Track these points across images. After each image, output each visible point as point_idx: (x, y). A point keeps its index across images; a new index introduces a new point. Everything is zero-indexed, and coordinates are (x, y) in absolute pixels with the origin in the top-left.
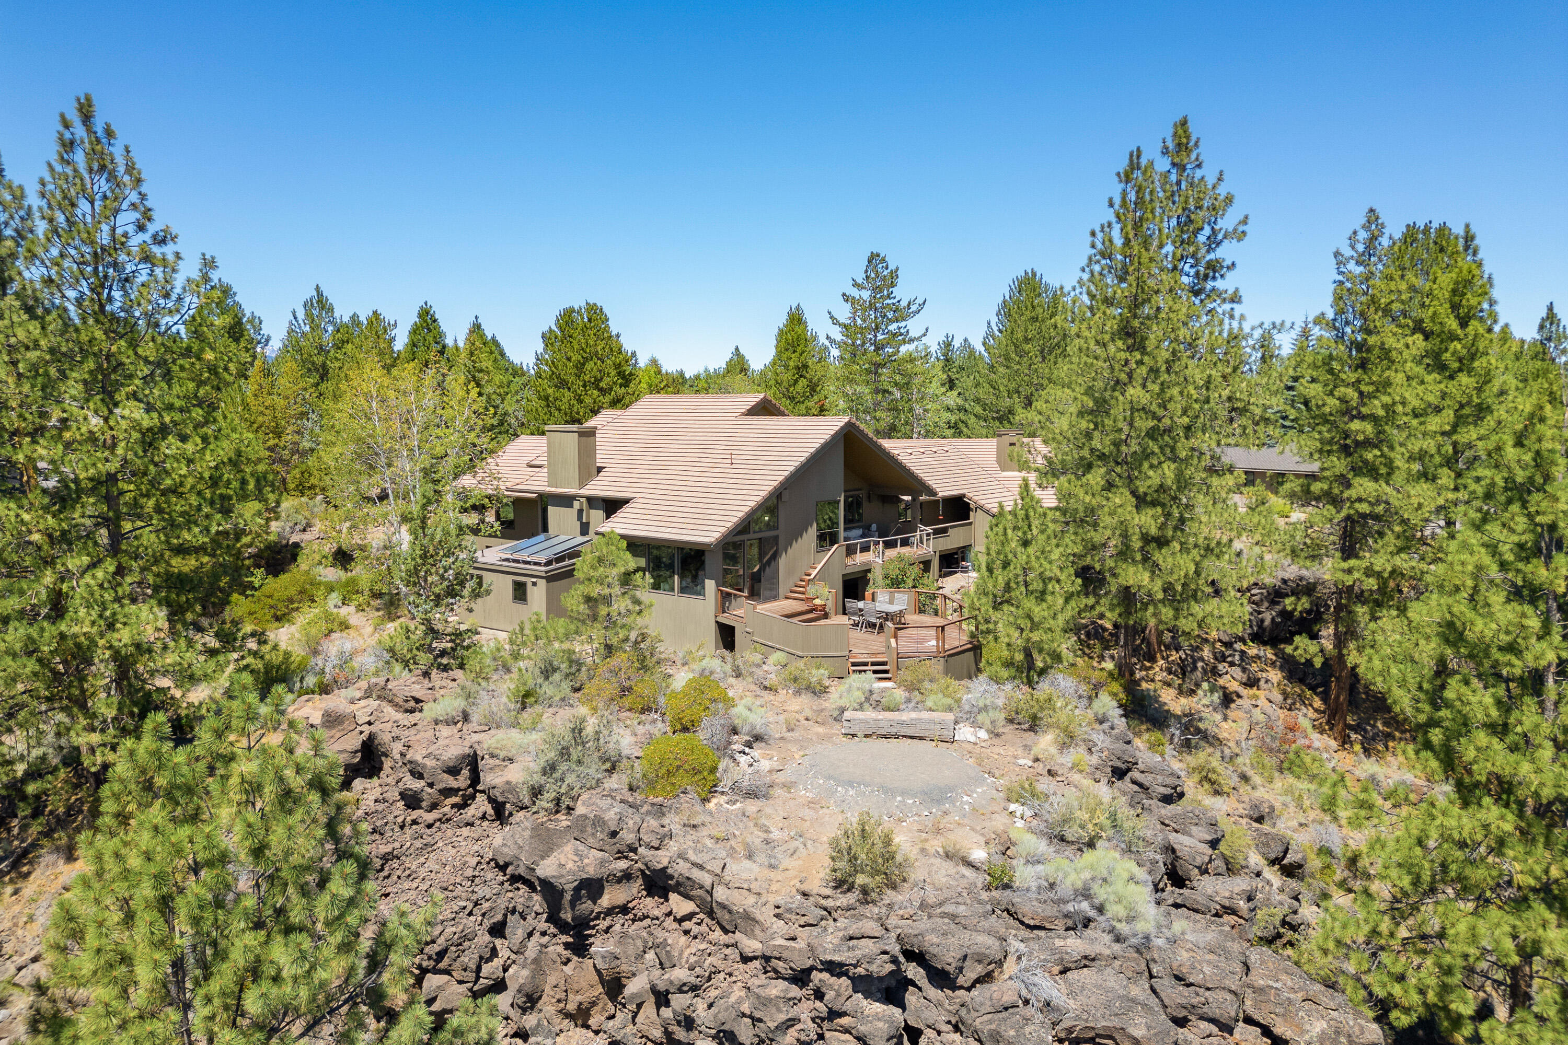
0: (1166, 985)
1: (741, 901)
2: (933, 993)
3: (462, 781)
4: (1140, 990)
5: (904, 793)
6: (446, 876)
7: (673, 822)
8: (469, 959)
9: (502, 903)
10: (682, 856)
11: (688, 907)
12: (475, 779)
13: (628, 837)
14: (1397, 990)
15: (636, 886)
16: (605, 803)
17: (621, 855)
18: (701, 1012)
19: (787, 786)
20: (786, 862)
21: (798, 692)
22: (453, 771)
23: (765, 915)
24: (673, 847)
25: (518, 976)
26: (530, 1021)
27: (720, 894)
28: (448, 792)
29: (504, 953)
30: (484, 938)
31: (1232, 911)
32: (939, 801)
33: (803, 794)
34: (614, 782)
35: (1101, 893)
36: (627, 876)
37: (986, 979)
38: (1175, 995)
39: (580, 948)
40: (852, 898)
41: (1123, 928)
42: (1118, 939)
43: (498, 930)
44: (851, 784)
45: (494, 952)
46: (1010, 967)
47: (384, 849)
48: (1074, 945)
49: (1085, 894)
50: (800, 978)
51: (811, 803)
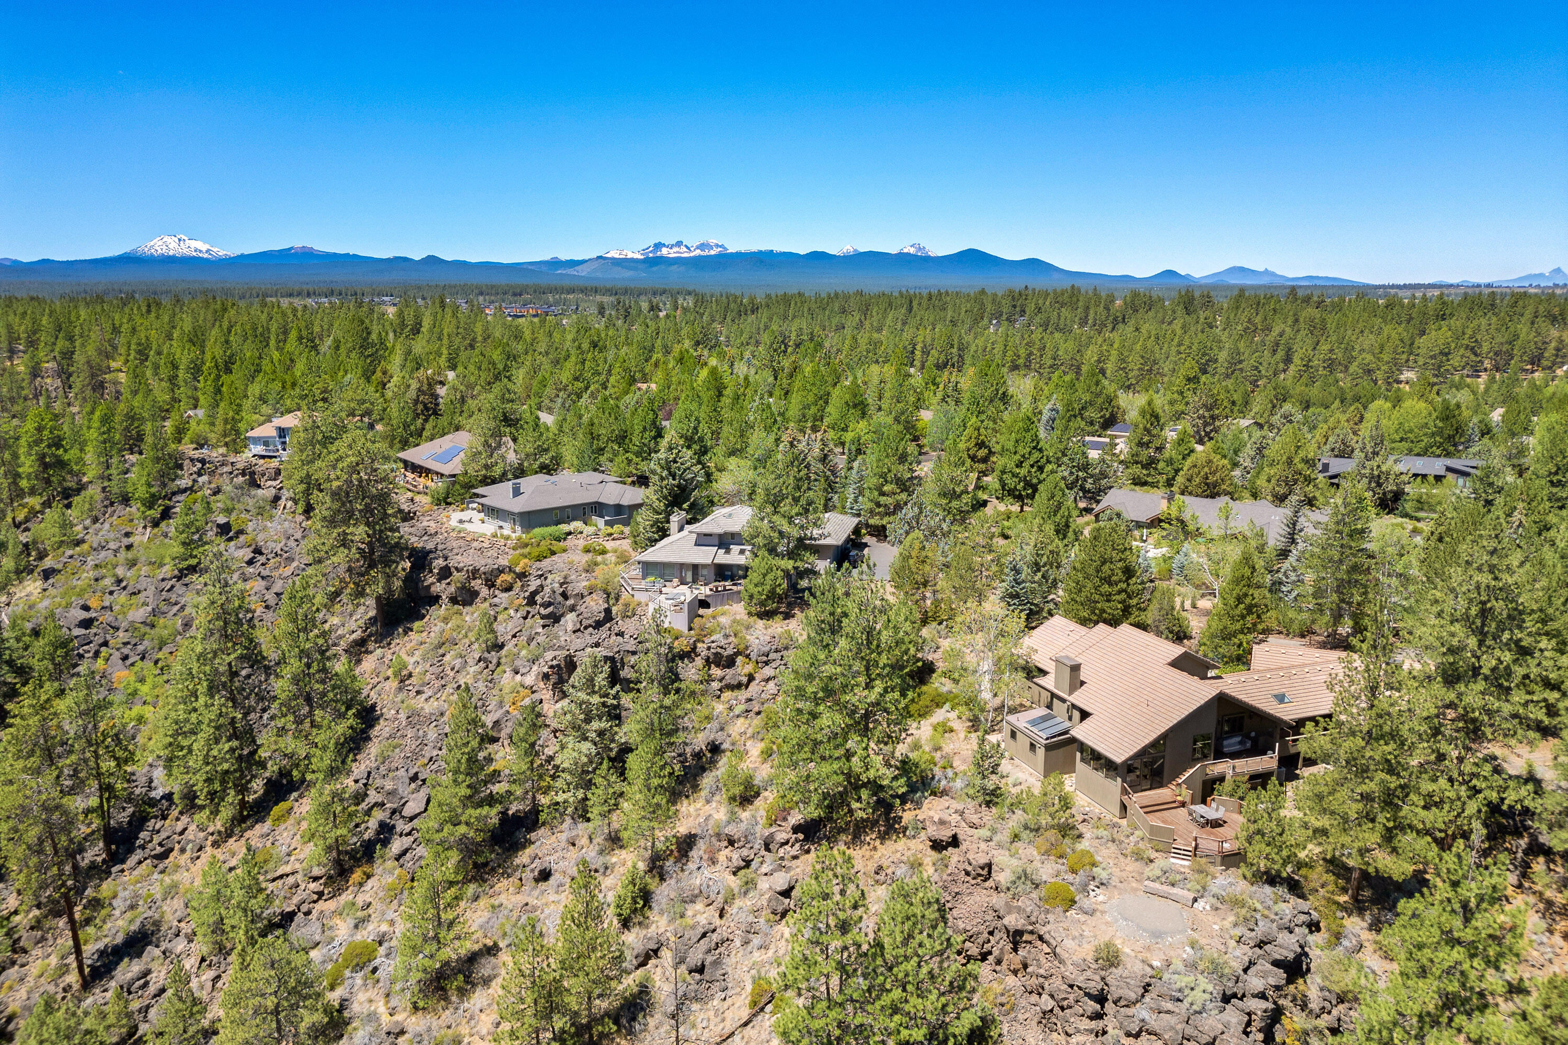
0: (1189, 1028)
1: (1064, 955)
3: (985, 872)
4: (1180, 1028)
5: (1144, 930)
6: (975, 908)
7: (1051, 917)
8: (980, 941)
9: (993, 924)
10: (1049, 932)
12: (990, 872)
13: (1033, 919)
15: (1035, 937)
16: (1028, 903)
17: (1031, 924)
19: (1103, 912)
20: (1084, 946)
21: (1137, 860)
22: (983, 868)
23: (1069, 962)
24: (1048, 927)
25: (996, 952)
26: (998, 968)
27: (1058, 950)
28: (979, 875)
29: (993, 942)
30: (986, 935)
32: (1158, 937)
33: (1108, 918)
34: (1034, 895)
36: (1032, 932)
38: (1191, 1031)
39: (1015, 950)
43: (991, 933)
44: (1126, 920)
45: (989, 941)
47: (957, 890)
51: (1107, 923)
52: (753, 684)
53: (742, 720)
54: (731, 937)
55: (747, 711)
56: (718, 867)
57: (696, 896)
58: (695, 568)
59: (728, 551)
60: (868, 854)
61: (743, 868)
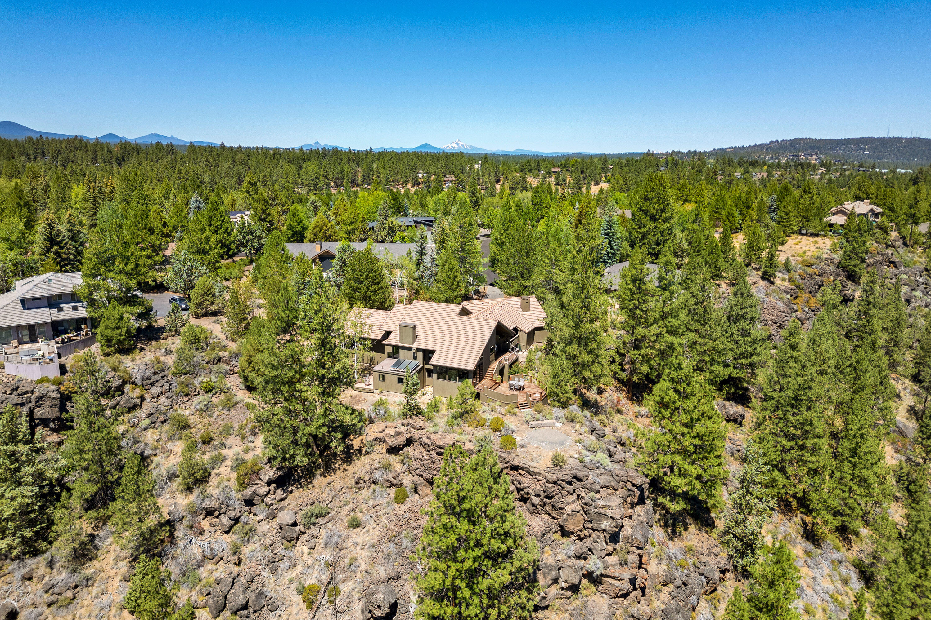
0: (615, 477)
2: (578, 483)
4: (611, 478)
5: (555, 444)
7: (514, 455)
10: (518, 462)
11: (524, 472)
13: (507, 459)
14: (649, 472)
15: (509, 469)
17: (506, 463)
18: (531, 491)
19: (529, 444)
20: (540, 462)
23: (542, 472)
24: (516, 460)
27: (531, 469)
31: (621, 461)
32: (563, 444)
33: (534, 445)
34: (496, 447)
35: (602, 462)
36: (508, 467)
37: (587, 479)
38: (617, 478)
40: (558, 468)
41: (606, 468)
42: (605, 470)
46: (590, 477)
48: (598, 472)
49: (599, 462)
50: (555, 483)
51: (536, 447)
52: (145, 403)
53: (150, 431)
54: (258, 572)
55: (152, 423)
56: (207, 534)
57: (202, 561)
58: (31, 328)
59: (61, 310)
60: (342, 474)
61: (235, 524)
